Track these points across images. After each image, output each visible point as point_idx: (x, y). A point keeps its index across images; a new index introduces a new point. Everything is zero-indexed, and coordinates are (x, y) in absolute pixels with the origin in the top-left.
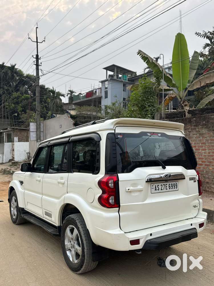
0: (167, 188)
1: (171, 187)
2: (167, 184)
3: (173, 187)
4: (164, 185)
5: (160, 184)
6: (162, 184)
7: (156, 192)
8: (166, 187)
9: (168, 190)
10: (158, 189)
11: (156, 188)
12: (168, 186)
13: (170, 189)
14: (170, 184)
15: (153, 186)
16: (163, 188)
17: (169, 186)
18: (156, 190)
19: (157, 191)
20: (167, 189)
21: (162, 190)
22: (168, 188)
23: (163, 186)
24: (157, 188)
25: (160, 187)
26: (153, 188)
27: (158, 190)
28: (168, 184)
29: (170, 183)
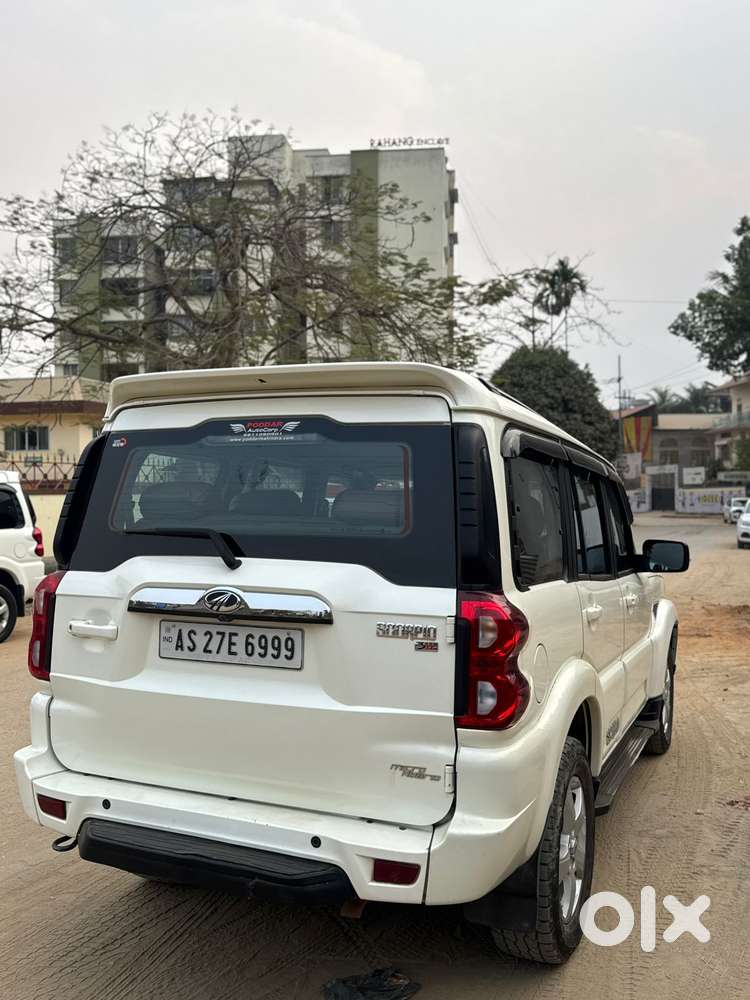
0: (234, 649)
1: (258, 650)
2: (236, 634)
3: (271, 651)
4: (223, 634)
5: (200, 630)
6: (214, 629)
7: (179, 654)
8: (231, 644)
9: (242, 656)
10: (191, 645)
11: (180, 637)
12: (240, 641)
13: (251, 655)
14: (251, 636)
15: (168, 630)
16: (213, 646)
17: (248, 644)
18: (182, 647)
19: (186, 654)
20: (235, 654)
21: (210, 652)
22: (240, 648)
23: (217, 639)
24: (187, 643)
25: (201, 640)
26: (168, 640)
27: (191, 650)
28: (243, 633)
29: (257, 633)
